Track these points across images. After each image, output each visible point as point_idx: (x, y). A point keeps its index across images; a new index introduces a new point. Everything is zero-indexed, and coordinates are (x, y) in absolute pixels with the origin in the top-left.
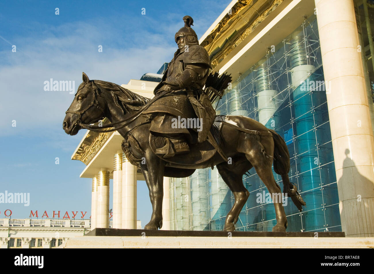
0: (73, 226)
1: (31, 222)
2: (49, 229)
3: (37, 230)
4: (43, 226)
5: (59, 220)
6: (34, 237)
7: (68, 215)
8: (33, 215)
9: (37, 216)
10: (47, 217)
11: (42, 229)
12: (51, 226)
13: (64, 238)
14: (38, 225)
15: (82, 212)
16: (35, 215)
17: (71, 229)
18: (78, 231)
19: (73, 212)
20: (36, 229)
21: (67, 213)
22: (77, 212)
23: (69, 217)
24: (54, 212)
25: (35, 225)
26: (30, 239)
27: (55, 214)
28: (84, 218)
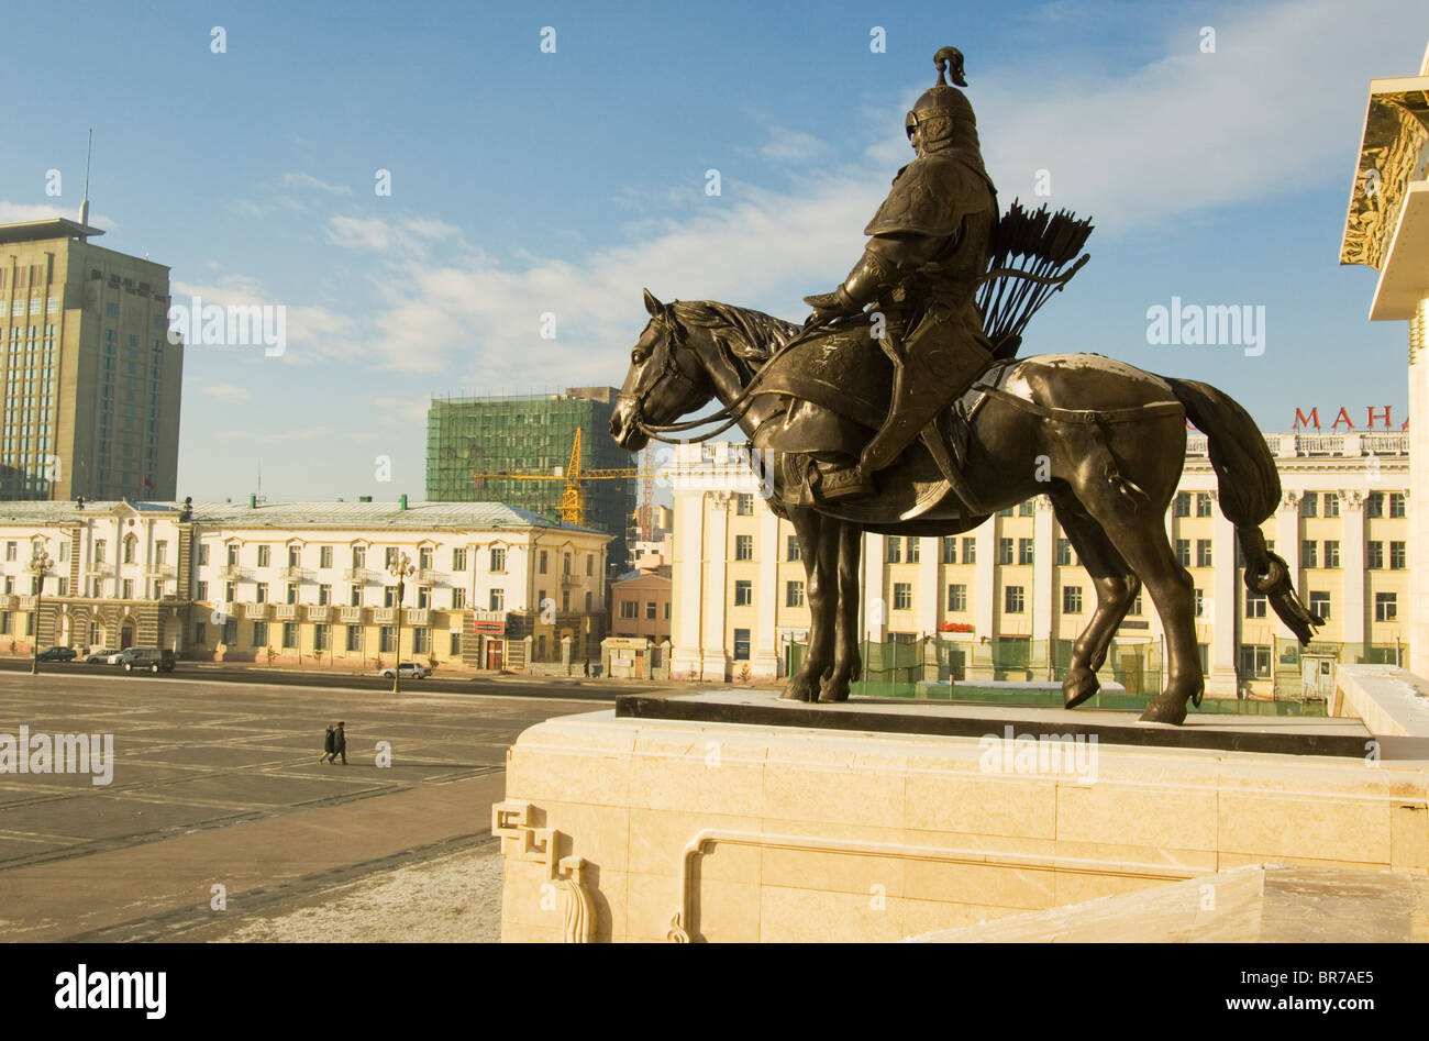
1: (1298, 443)
2: (1357, 464)
3: (1320, 468)
4: (1336, 455)
5: (1390, 435)
6: (1311, 488)
8: (1305, 423)
9: (1316, 425)
10: (1350, 425)
11: (1336, 464)
12: (1365, 454)
14: (1320, 451)
16: (1311, 422)
20: (1316, 464)
25: (1313, 451)
26: (1300, 496)
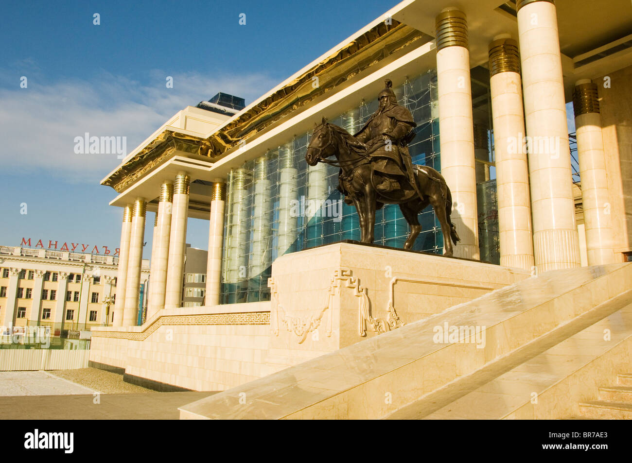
0: (72, 259)
1: (21, 251)
2: (43, 261)
5: (56, 252)
7: (67, 247)
8: (25, 243)
9: (30, 245)
10: (42, 246)
12: (46, 257)
13: (60, 272)
14: (30, 255)
15: (83, 245)
16: (28, 244)
17: (69, 263)
18: (78, 265)
19: (73, 244)
21: (65, 244)
22: (77, 244)
23: (67, 249)
24: (50, 241)
25: (27, 254)
27: (52, 245)
28: (85, 251)
